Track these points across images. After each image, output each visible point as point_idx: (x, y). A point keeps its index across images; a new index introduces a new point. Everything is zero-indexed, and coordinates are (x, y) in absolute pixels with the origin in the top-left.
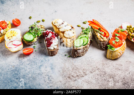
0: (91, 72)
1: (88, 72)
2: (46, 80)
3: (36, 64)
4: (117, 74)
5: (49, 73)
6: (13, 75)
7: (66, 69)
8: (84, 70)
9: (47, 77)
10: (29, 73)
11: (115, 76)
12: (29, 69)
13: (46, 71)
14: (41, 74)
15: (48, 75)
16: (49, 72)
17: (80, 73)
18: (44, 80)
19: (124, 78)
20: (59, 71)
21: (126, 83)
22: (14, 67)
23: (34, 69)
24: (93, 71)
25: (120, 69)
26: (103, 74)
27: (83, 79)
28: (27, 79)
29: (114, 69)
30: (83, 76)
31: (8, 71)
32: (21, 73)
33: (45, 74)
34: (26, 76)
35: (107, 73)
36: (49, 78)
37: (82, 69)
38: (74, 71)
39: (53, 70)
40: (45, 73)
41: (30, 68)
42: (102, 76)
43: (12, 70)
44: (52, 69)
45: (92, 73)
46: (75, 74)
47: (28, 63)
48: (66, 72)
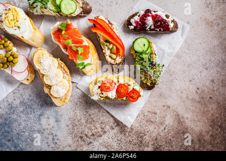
0: (111, 127)
1: (108, 127)
2: (49, 144)
4: (148, 132)
5: (53, 129)
6: (2, 133)
7: (76, 122)
8: (102, 123)
9: (51, 137)
10: (25, 130)
11: (145, 135)
12: (25, 122)
13: (49, 125)
14: (43, 131)
15: (52, 134)
16: (53, 127)
17: (96, 130)
18: (47, 143)
19: (156, 139)
20: (67, 126)
21: (158, 147)
22: (2, 118)
23: (31, 121)
25: (152, 122)
26: (129, 130)
27: (101, 140)
28: (22, 141)
29: (144, 122)
30: (101, 136)
32: (13, 130)
33: (48, 131)
34: (21, 135)
35: (134, 129)
36: (53, 139)
37: (100, 122)
38: (89, 125)
39: (58, 123)
40: (47, 129)
41: (25, 120)
42: (127, 134)
44: (57, 121)
45: (113, 129)
46: (90, 131)
47: (21, 109)
48: (77, 127)
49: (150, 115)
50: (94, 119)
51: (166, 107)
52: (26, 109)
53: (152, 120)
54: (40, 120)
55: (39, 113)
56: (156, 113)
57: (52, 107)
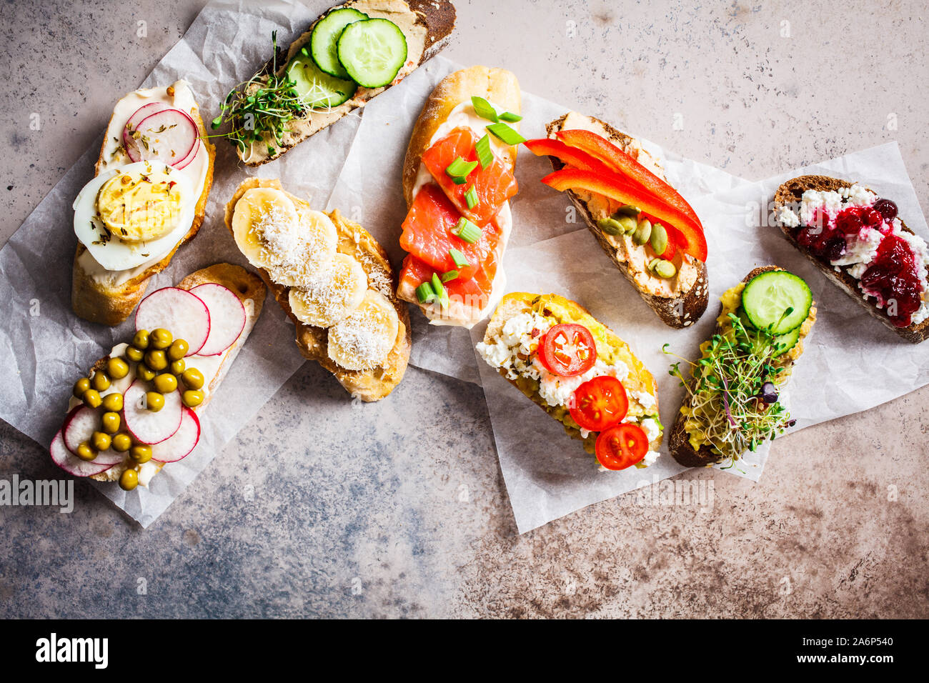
0: (638, 569)
1: (624, 573)
3: (325, 518)
5: (401, 582)
6: (200, 601)
8: (599, 555)
10: (288, 588)
11: (771, 602)
12: (289, 557)
13: (386, 566)
15: (398, 602)
16: (402, 576)
20: (461, 569)
22: (195, 543)
23: (312, 551)
24: (653, 561)
25: (802, 549)
26: (708, 582)
29: (771, 549)
30: (594, 606)
31: (167, 569)
32: (243, 589)
33: (384, 591)
35: (730, 578)
37: (592, 551)
38: (547, 566)
39: (425, 558)
40: (380, 582)
41: (290, 551)
42: (702, 599)
43: (189, 568)
44: (418, 551)
45: (645, 577)
46: (551, 589)
47: (273, 506)
48: (499, 574)
49: (796, 522)
50: (569, 541)
51: (859, 490)
52: (293, 503)
53: (803, 540)
54: (348, 546)
55: (344, 521)
56: (817, 515)
57: (398, 497)
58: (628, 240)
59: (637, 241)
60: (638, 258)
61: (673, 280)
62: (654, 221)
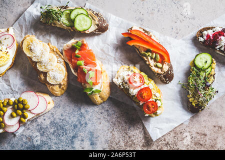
13: (83, 148)
22: (30, 141)
23: (62, 144)
29: (192, 145)
44: (92, 144)
49: (199, 137)
50: (135, 141)
51: (217, 128)
52: (57, 130)
53: (201, 143)
54: (73, 142)
55: (72, 135)
57: (87, 128)
58: (149, 58)
59: (152, 58)
60: (152, 63)
61: (161, 68)
62: (156, 53)
